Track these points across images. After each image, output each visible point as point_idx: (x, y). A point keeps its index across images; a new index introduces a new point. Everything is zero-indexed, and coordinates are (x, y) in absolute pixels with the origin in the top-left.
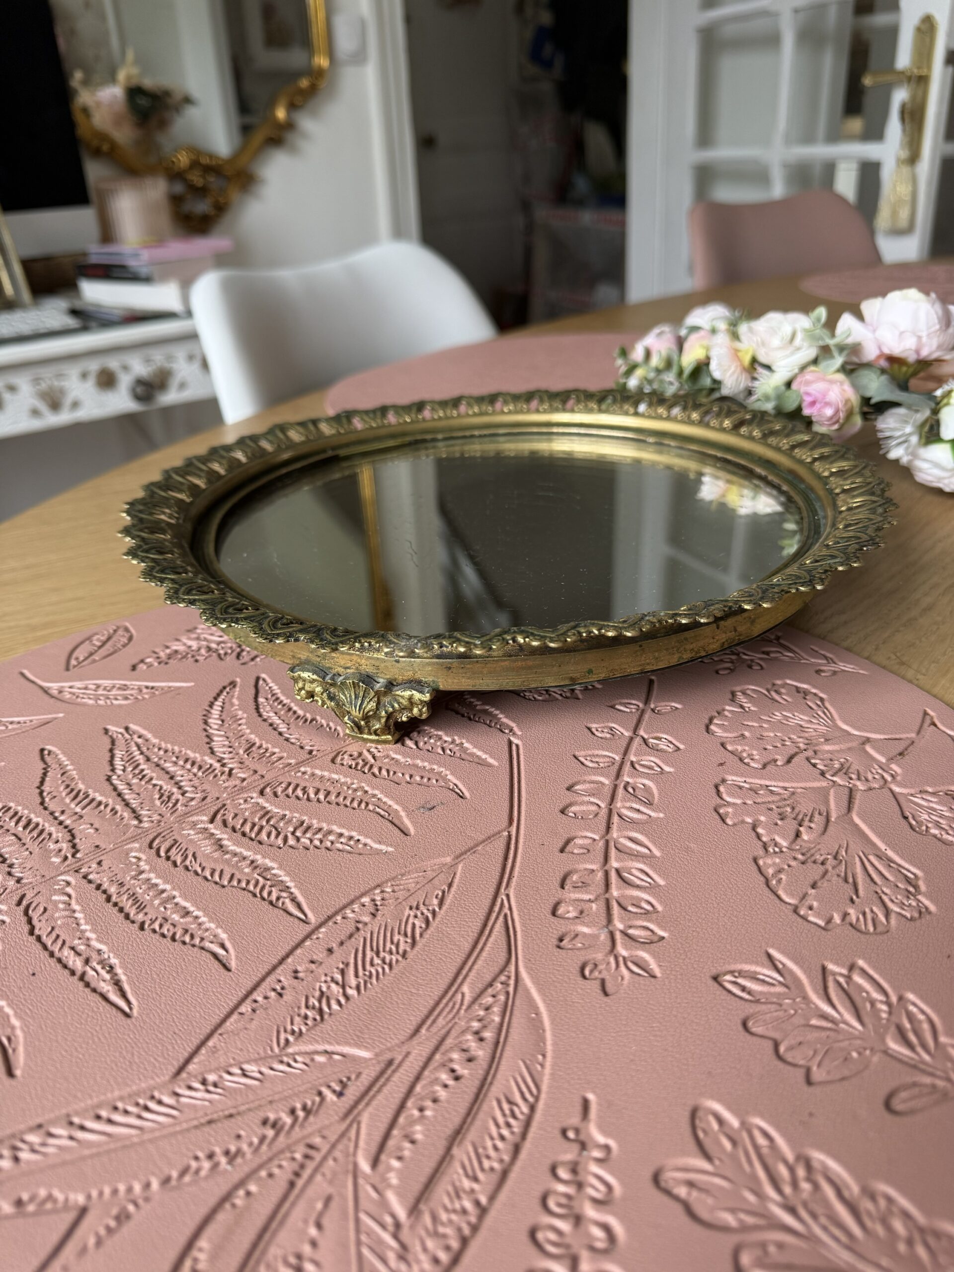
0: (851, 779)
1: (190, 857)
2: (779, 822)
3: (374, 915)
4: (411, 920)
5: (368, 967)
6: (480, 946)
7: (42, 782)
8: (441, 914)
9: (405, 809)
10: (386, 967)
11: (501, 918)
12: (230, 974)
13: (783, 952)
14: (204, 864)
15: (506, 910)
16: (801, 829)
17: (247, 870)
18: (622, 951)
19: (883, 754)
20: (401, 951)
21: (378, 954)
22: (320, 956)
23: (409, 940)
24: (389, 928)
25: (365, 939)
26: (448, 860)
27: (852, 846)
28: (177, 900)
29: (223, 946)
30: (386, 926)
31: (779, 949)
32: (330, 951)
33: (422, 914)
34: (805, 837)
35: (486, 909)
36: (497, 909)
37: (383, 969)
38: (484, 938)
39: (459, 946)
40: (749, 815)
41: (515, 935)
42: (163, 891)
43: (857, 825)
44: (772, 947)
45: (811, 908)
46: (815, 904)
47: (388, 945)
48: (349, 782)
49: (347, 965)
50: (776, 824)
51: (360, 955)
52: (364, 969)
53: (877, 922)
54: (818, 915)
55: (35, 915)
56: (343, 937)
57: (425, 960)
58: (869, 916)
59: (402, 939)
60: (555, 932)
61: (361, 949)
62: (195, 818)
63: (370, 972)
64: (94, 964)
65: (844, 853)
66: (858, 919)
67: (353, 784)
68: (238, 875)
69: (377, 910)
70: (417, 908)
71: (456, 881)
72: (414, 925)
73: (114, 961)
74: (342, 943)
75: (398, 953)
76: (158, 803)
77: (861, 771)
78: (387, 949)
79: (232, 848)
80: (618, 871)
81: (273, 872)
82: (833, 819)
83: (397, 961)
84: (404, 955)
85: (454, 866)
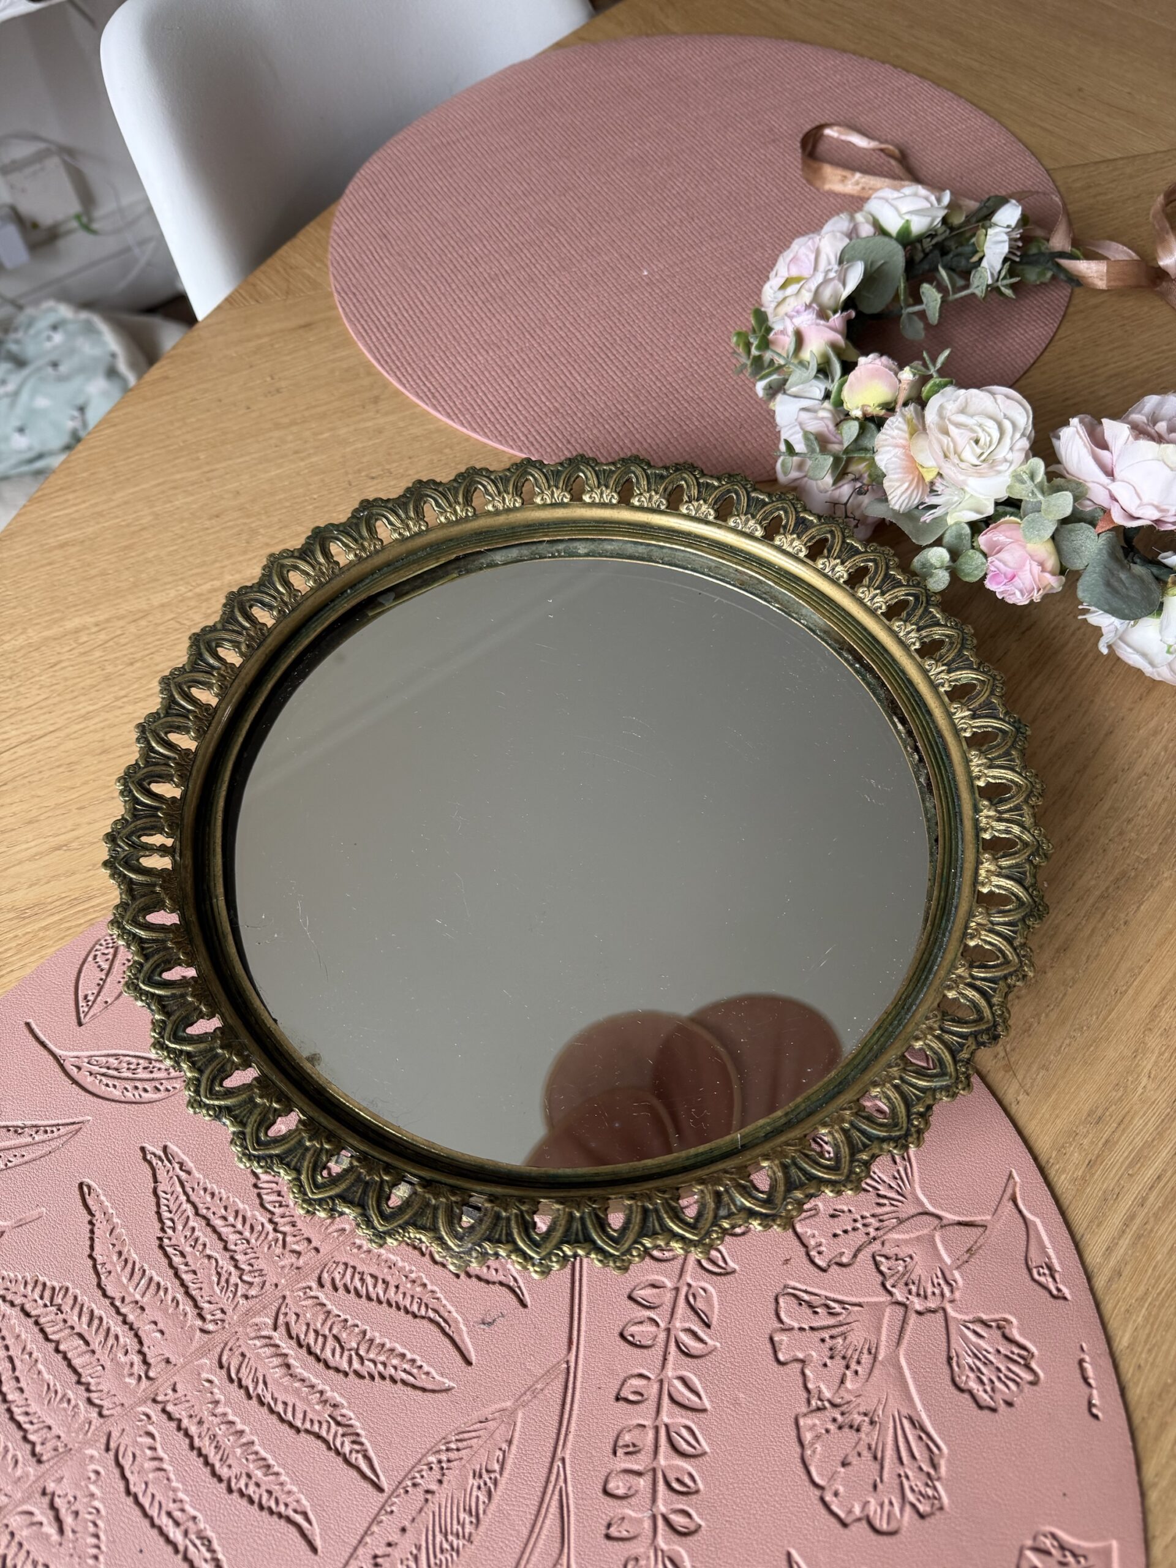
0: (910, 1292)
1: (261, 1385)
2: (829, 1362)
3: (440, 1482)
4: (474, 1493)
5: (439, 1555)
6: (537, 1530)
7: (92, 1248)
8: (502, 1482)
9: (466, 1320)
10: (454, 1554)
11: (557, 1493)
12: (317, 1558)
13: (801, 1555)
14: (276, 1395)
15: (561, 1483)
16: (848, 1372)
17: (317, 1407)
18: (661, 1542)
19: (950, 1254)
20: (467, 1535)
21: (446, 1535)
22: (395, 1537)
23: (474, 1520)
24: (455, 1501)
25: (434, 1513)
26: (509, 1404)
27: (891, 1401)
28: (257, 1448)
29: (305, 1515)
30: (452, 1498)
31: (797, 1550)
32: (404, 1530)
33: (485, 1484)
34: (849, 1385)
35: (543, 1480)
36: (553, 1478)
37: (452, 1556)
38: (541, 1519)
39: (518, 1531)
40: (802, 1350)
41: (569, 1516)
42: (242, 1432)
43: (900, 1368)
44: (793, 1547)
45: (836, 1494)
46: (841, 1489)
47: (455, 1526)
48: (407, 1268)
49: (419, 1548)
50: (825, 1365)
51: (430, 1533)
52: (435, 1557)
53: (892, 1516)
54: (841, 1505)
55: (126, 1463)
56: (414, 1513)
57: (488, 1548)
58: (886, 1507)
59: (468, 1520)
60: (604, 1516)
61: (431, 1528)
62: (257, 1320)
63: (441, 1561)
64: (193, 1537)
65: (880, 1412)
66: (875, 1512)
67: (411, 1272)
68: (310, 1415)
69: (443, 1475)
70: (481, 1476)
71: (517, 1435)
72: (477, 1497)
73: (210, 1533)
74: (413, 1520)
75: (464, 1537)
76: (217, 1290)
77: (923, 1278)
78: (455, 1530)
79: (299, 1370)
80: (667, 1426)
81: (344, 1411)
82: (880, 1358)
83: (464, 1545)
84: (470, 1541)
85: (514, 1412)
